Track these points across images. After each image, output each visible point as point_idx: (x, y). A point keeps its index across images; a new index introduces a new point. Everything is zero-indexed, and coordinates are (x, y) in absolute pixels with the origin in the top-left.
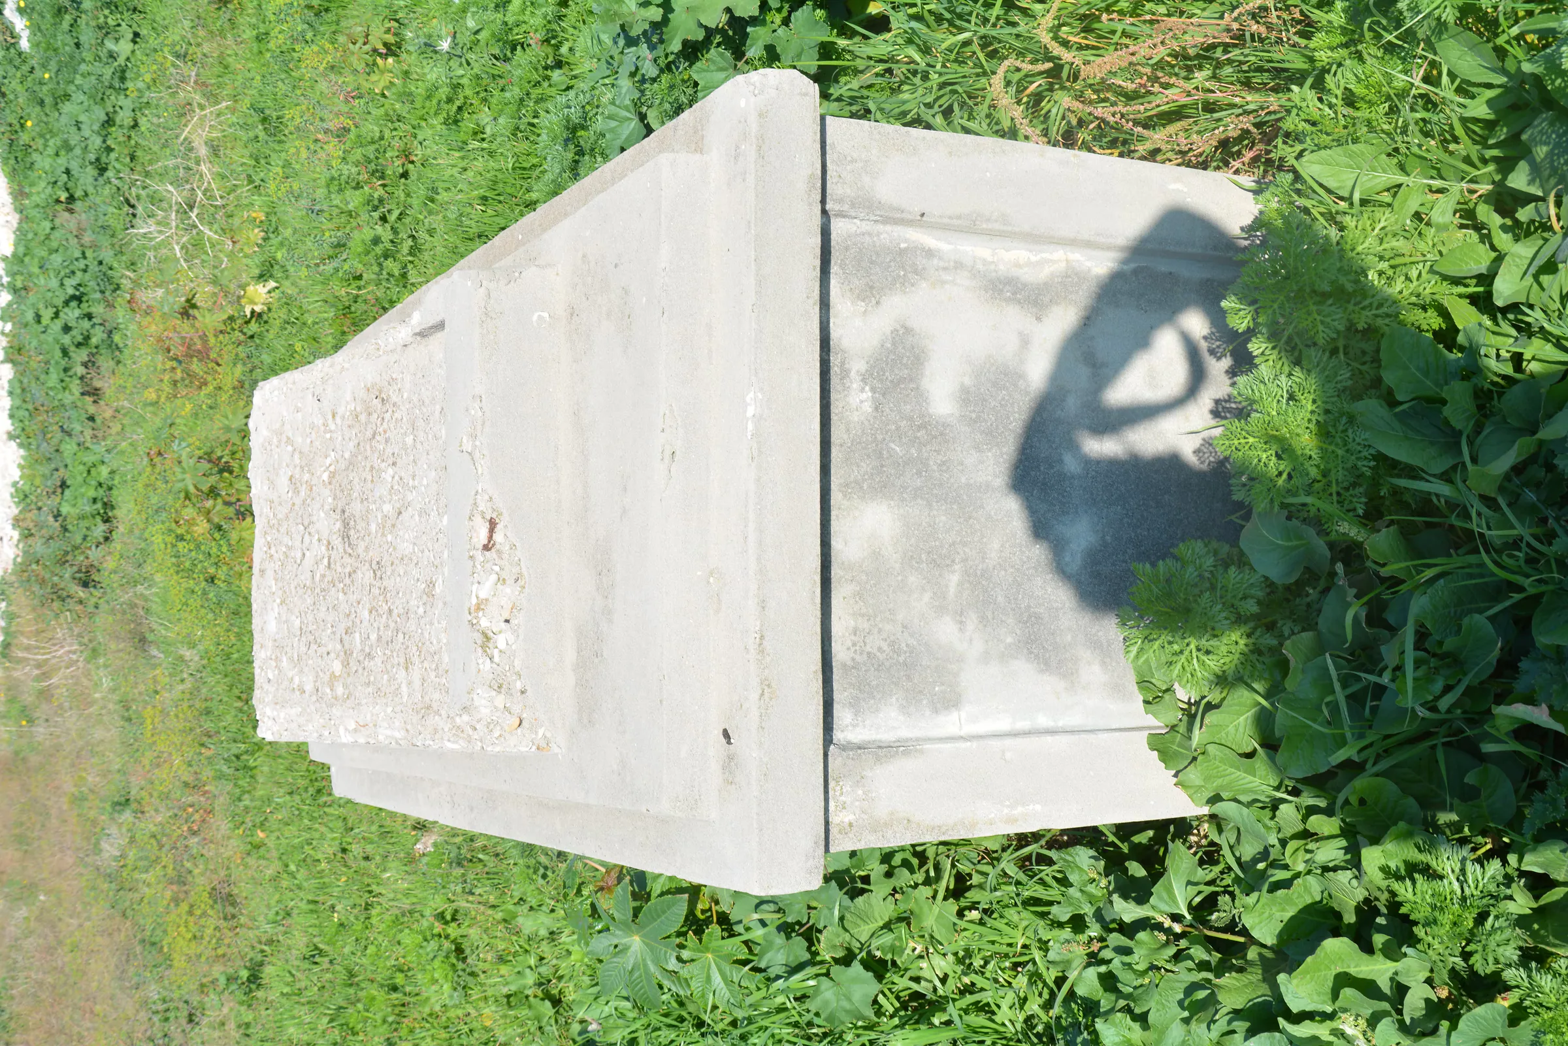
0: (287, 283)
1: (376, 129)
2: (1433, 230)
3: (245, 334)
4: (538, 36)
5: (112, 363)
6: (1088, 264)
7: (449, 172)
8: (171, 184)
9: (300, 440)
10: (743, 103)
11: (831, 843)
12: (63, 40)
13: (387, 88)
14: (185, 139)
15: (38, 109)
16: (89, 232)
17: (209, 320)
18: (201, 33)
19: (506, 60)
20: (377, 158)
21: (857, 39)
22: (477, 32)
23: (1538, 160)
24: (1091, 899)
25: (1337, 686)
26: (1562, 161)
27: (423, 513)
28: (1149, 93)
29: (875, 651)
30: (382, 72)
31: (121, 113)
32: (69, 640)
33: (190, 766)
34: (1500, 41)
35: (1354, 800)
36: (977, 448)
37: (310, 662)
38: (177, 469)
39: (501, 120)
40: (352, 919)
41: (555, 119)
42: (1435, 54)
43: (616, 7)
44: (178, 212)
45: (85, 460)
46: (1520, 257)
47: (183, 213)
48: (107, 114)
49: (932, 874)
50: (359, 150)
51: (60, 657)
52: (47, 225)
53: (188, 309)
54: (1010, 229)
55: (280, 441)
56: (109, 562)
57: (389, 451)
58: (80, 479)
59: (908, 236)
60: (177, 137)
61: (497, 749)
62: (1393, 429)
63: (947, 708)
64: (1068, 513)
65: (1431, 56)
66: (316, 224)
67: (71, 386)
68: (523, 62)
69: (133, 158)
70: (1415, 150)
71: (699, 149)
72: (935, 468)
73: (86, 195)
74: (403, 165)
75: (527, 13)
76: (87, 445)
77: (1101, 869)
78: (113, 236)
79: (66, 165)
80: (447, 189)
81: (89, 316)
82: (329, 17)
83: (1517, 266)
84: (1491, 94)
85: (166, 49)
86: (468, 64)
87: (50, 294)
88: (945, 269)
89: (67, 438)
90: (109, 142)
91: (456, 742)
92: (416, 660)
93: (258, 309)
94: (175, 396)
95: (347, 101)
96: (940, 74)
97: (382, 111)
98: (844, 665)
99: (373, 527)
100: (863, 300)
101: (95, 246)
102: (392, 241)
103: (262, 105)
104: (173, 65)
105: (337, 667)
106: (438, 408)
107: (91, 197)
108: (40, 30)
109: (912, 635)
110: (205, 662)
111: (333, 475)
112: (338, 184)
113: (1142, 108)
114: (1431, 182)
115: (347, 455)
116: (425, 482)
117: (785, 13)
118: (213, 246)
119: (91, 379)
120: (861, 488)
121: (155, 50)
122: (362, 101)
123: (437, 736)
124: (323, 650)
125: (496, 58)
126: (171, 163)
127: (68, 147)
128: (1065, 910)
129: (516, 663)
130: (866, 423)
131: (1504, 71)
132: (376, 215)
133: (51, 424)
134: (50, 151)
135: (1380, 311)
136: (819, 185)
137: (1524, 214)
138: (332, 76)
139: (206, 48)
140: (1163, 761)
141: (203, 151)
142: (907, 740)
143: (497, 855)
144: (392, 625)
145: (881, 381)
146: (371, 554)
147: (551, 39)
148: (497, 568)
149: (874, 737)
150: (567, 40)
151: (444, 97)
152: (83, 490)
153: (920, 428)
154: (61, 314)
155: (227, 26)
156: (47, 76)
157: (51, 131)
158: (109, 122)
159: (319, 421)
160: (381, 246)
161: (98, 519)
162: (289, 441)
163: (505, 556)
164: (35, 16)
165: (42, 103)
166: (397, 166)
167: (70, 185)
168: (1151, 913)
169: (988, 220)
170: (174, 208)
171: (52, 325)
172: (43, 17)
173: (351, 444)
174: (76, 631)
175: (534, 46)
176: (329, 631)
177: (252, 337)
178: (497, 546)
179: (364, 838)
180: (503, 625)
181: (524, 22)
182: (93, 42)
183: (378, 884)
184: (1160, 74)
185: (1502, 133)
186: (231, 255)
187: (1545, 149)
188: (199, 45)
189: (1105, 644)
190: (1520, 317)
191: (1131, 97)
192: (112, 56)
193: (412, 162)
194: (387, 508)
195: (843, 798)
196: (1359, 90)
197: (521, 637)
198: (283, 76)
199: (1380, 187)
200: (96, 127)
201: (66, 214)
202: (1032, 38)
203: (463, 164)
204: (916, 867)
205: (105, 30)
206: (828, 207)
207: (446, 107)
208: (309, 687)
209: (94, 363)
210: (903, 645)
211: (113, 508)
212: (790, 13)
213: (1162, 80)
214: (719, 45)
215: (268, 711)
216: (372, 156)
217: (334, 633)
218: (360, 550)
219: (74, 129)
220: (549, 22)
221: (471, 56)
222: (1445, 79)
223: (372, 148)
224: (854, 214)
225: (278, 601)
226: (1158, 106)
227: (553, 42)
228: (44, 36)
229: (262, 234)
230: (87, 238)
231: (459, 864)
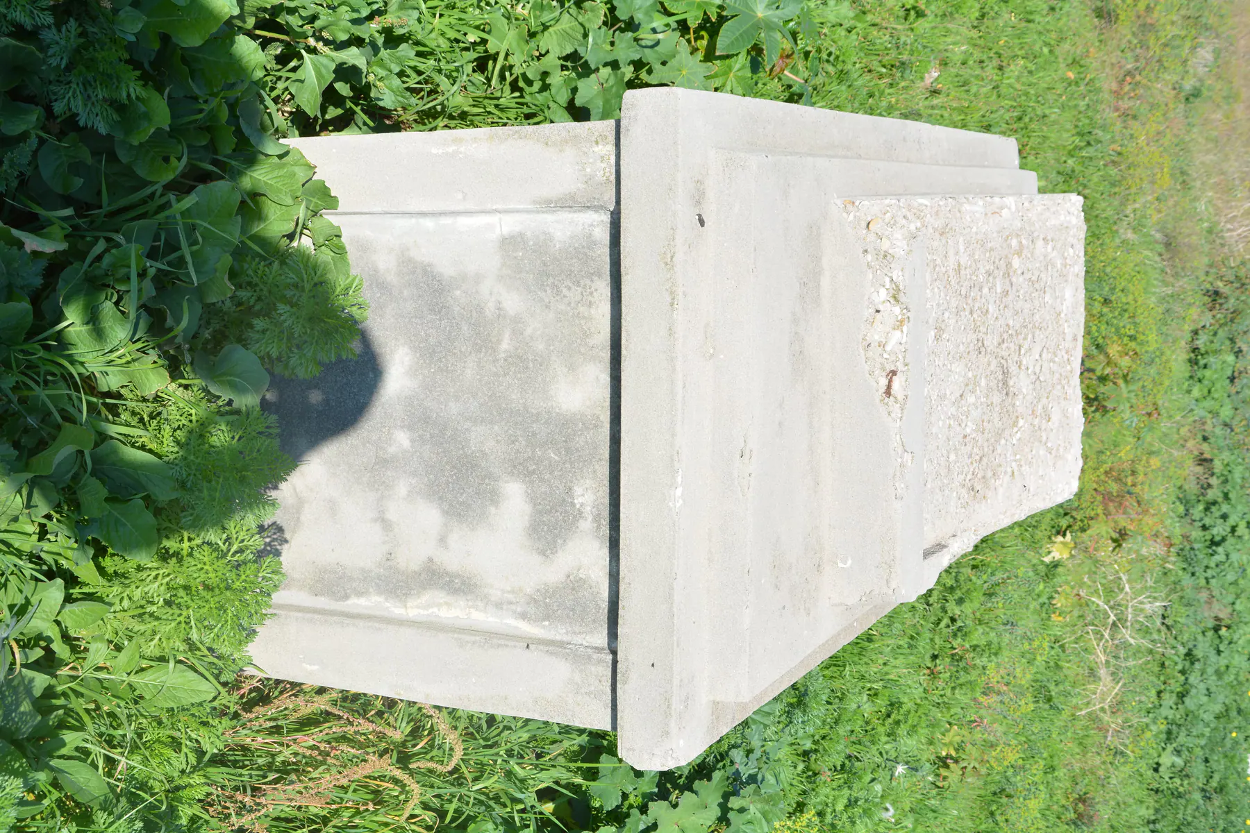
0: (1035, 561)
1: (958, 697)
2: (107, 637)
3: (1072, 517)
4: (823, 778)
5: (1186, 487)
6: (388, 604)
7: (898, 662)
8: (1131, 645)
9: (1042, 452)
10: (681, 742)
11: (614, 128)
12: (1219, 764)
13: (948, 731)
14: (1118, 682)
15: (1243, 706)
16: (1202, 600)
17: (1102, 530)
18: (1101, 773)
19: (849, 757)
20: (957, 671)
21: (563, 782)
22: (873, 780)
23: (28, 700)
24: (381, 64)
25: (188, 258)
26: (10, 699)
27: (942, 397)
28: (329, 742)
29: (573, 288)
30: (951, 743)
31: (1171, 703)
32: (1233, 241)
33: (1132, 136)
34: (56, 794)
35: (173, 161)
36: (484, 454)
37: (1037, 265)
38: (1134, 401)
39: (854, 706)
40: (996, 8)
41: (815, 712)
42: (108, 783)
43: (767, 808)
44: (1126, 621)
45: (1213, 402)
46: (43, 619)
47: (1121, 619)
48: (1183, 702)
49: (507, 74)
50: (973, 679)
51: (1241, 226)
52: (1238, 607)
53: (1120, 538)
54: (456, 636)
55: (1058, 450)
56: (1196, 314)
57: (969, 448)
58: (1218, 386)
59: (542, 631)
60: (1124, 685)
61: (887, 202)
62: (146, 475)
63: (512, 237)
64: (406, 398)
65: (112, 781)
66: (1009, 613)
67: (1222, 468)
68: (836, 756)
69: (1163, 665)
70: (122, 704)
71: (715, 703)
72: (520, 439)
73: (1203, 633)
74: (935, 666)
75: (831, 797)
76: (1210, 416)
77: (373, 89)
78: (1182, 598)
79: (1220, 658)
80: (899, 647)
81: (1204, 528)
82: (993, 788)
83: (44, 611)
84: (63, 751)
85: (1132, 759)
86: (881, 753)
87: (1238, 547)
88: (511, 603)
89: (1228, 420)
90: (1183, 678)
91: (921, 205)
92: (951, 273)
93: (1060, 538)
94: (1133, 461)
95: (981, 718)
96: (497, 754)
97: (953, 711)
98: (600, 276)
99: (983, 382)
100: (581, 579)
101: (1198, 589)
102: (947, 601)
103: (1052, 712)
104: (1126, 746)
105: (1016, 262)
106: (929, 486)
107: (1199, 631)
108: (1239, 773)
109: (542, 300)
110: (1115, 228)
111: (1015, 424)
112: (993, 650)
113: (334, 730)
114: (108, 676)
115: (1003, 442)
116: (941, 423)
117: (626, 804)
118: (1096, 591)
119: (1204, 473)
120: (584, 424)
121: (1141, 758)
122: (968, 718)
123: (936, 209)
124: (1028, 276)
125: (857, 758)
126: (1131, 663)
127: (1219, 674)
128: (403, 53)
129: (871, 276)
130: (579, 478)
131: (52, 769)
132: (959, 623)
133: (1241, 433)
134: (1232, 671)
135: (156, 572)
136: (619, 677)
137: (38, 653)
138: (992, 738)
139: (1098, 760)
140: (326, 187)
141: (1102, 672)
142: (546, 212)
143: (870, 71)
144: (970, 301)
145: (566, 512)
146: (986, 360)
147: (812, 775)
148: (886, 356)
149: (575, 216)
150: (798, 775)
151: (902, 726)
152: (1216, 376)
153: (534, 472)
154: (1229, 529)
155: (1079, 780)
156: (1234, 735)
157: (1232, 687)
158: (1182, 696)
159: (1025, 469)
160: (956, 597)
161: (1203, 350)
162: (1050, 451)
163: (878, 366)
164: (1242, 786)
165: (1239, 711)
166: (941, 665)
167: (1217, 641)
168: (334, 54)
169: (474, 643)
170: (1129, 624)
171: (1237, 519)
172: (1236, 784)
173: (999, 451)
174: (1226, 249)
175: (826, 769)
176: (1022, 292)
177: (1066, 514)
178: (884, 374)
179: (983, 79)
180: (881, 308)
181: (834, 789)
182: (1194, 764)
183: (972, 38)
184: (320, 758)
185: (53, 719)
186: (1082, 584)
187: (22, 709)
188: (1104, 763)
189: (374, 285)
190: (38, 567)
191: (344, 738)
192: (1178, 752)
193: (929, 668)
194: (972, 399)
195: (603, 165)
196: (169, 752)
197: (866, 297)
198: (1033, 737)
199: (150, 671)
200: (1193, 691)
201: (1221, 616)
202: (423, 786)
203: (886, 669)
204: (520, 79)
205: (1183, 774)
206: (610, 657)
207: (901, 717)
208: (1040, 243)
209: (1202, 487)
210: (549, 292)
211: (1190, 361)
212: (622, 804)
213: (317, 753)
214: (680, 777)
215: (1074, 221)
216: (962, 673)
217: (1018, 291)
218: (994, 363)
219: (1213, 689)
220: (813, 790)
221: (878, 760)
222: (101, 763)
223: (962, 680)
224: (589, 650)
225: (1062, 315)
226: (321, 731)
227: (810, 773)
228: (1235, 769)
229: (1054, 602)
230: (1204, 595)
231: (903, 63)
